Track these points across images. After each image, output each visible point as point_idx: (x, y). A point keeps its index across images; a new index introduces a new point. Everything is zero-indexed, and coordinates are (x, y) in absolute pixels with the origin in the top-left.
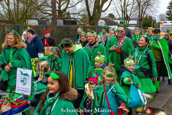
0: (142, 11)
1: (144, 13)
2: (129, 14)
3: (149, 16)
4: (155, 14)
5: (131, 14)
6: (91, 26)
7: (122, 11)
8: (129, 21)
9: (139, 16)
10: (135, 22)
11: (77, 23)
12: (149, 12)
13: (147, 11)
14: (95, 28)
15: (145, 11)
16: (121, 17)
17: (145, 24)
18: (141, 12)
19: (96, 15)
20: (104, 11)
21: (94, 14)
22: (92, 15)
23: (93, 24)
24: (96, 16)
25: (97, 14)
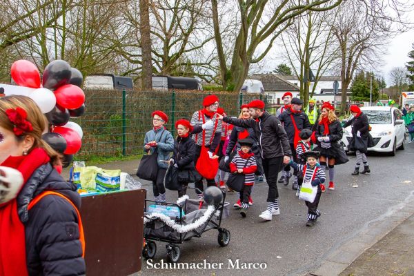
0: (350, 62)
1: (355, 65)
2: (317, 68)
3: (368, 73)
4: (379, 68)
5: (320, 68)
6: (226, 93)
7: (302, 62)
8: (316, 83)
9: (343, 72)
10: (329, 85)
11: (197, 85)
12: (364, 65)
13: (362, 62)
14: (236, 97)
15: (356, 61)
16: (299, 73)
17: (359, 90)
18: (347, 64)
19: (238, 69)
20: (257, 61)
21: (233, 67)
22: (229, 69)
23: (231, 90)
24: (239, 71)
25: (240, 66)
